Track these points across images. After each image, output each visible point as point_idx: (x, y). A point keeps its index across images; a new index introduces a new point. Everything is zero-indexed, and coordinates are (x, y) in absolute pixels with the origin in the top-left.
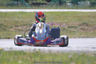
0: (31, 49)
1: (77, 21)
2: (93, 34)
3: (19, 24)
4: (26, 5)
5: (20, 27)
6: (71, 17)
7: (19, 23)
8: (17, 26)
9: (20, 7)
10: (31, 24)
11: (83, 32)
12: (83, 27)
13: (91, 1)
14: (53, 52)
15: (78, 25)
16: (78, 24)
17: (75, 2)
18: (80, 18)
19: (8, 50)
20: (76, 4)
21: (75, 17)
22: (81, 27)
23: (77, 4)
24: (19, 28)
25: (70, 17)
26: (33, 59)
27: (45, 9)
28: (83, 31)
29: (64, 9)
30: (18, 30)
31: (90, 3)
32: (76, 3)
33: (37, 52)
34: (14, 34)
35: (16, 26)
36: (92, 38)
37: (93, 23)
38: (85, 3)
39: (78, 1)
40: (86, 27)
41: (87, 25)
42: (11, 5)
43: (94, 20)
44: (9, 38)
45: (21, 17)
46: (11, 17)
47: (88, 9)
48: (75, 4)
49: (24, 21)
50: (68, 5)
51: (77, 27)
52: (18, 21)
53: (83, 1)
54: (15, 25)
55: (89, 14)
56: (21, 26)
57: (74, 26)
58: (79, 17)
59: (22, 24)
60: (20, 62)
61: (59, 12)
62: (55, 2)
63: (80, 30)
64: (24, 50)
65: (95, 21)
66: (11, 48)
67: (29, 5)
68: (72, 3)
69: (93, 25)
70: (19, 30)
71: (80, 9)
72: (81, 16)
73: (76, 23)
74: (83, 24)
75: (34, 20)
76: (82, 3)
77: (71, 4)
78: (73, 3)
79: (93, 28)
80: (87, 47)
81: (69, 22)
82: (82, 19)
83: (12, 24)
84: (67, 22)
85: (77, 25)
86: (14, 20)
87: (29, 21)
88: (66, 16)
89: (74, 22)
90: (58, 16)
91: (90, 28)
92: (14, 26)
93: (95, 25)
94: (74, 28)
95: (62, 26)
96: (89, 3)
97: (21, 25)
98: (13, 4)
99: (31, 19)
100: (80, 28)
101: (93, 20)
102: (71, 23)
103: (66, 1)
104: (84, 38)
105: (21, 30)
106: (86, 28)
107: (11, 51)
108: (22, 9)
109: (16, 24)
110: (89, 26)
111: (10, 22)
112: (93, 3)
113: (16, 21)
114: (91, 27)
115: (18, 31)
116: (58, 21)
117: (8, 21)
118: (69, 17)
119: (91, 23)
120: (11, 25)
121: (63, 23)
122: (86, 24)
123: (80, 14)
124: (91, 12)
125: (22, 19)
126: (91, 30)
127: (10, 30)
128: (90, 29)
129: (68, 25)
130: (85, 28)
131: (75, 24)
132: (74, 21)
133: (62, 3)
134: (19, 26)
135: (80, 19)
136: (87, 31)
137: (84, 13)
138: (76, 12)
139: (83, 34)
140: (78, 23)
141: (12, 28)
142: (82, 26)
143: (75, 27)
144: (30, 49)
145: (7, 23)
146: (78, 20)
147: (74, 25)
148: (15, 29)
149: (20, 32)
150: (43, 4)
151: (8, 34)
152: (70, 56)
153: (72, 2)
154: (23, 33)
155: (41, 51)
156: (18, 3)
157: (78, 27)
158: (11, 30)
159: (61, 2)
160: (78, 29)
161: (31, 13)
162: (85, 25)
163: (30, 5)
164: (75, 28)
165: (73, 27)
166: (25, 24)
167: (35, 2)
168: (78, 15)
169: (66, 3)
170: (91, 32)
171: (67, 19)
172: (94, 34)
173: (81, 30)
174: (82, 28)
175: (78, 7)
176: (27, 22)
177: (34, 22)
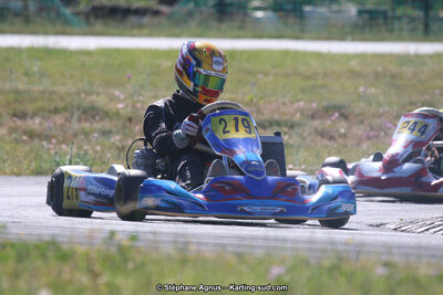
1: (301, 96)
3: (30, 108)
5: (37, 120)
6: (271, 78)
7: (33, 100)
8: (23, 116)
9: (35, 23)
10: (86, 104)
11: (327, 146)
12: (328, 122)
13: (362, 4)
15: (306, 112)
16: (302, 111)
17: (289, 7)
18: (310, 82)
20: (295, 17)
21: (287, 75)
22: (317, 123)
24: (30, 122)
25: (266, 74)
27: (151, 35)
28: (326, 142)
29: (238, 37)
30: (25, 134)
31: (360, 13)
32: (294, 10)
33: (121, 248)
34: (7, 153)
35: (15, 115)
37: (374, 105)
38: (337, 12)
39: (302, 4)
40: (342, 127)
41: (344, 116)
43: (380, 92)
45: (42, 75)
47: (349, 37)
49: (54, 93)
50: (257, 20)
51: (298, 125)
52: (28, 91)
53: (327, 3)
54: (12, 112)
55: (353, 64)
56: (43, 118)
57: (286, 118)
58: (307, 78)
59: (46, 104)
62: (197, 4)
63: (313, 136)
65: (381, 98)
68: (274, 10)
69: (374, 116)
70: (32, 135)
71: (311, 39)
72: (318, 74)
73: (292, 103)
74: (327, 111)
75: (101, 90)
76: (322, 10)
77: (270, 14)
78: (281, 10)
79: (372, 129)
81: (262, 98)
82: (322, 87)
84: (252, 100)
85: (298, 115)
86: (8, 86)
87: (78, 94)
88: (251, 73)
89: (287, 100)
91: (359, 130)
92: (9, 114)
93: (380, 116)
94: (286, 130)
96: (352, 10)
97: (43, 109)
98: (5, 13)
99: (89, 82)
100: (312, 130)
101: (373, 90)
102: (270, 102)
103: (248, 2)
105: (39, 136)
106: (343, 131)
108: (46, 33)
109: (20, 107)
110: (354, 121)
112: (370, 12)
113: (17, 92)
114: (362, 122)
115: (25, 138)
118: (261, 76)
119: (362, 105)
122: (343, 111)
123: (313, 62)
124: (361, 56)
125: (45, 84)
126: (365, 136)
128: (360, 132)
129: (259, 111)
130: (337, 130)
131: (290, 109)
132: (284, 96)
133: (229, 9)
134: (30, 113)
135: (314, 87)
136: (345, 146)
137: (331, 57)
138: (296, 54)
140: (302, 103)
142: (321, 118)
143: (289, 124)
144: (91, 236)
146: (303, 91)
147: (284, 113)
148: (15, 129)
149: (36, 141)
152: (276, 271)
153: (277, 8)
154: (50, 146)
156: (26, 7)
157: (306, 125)
159: (226, 6)
160: (304, 131)
161: (88, 53)
162: (337, 115)
163: (82, 18)
164: (292, 127)
165: (279, 124)
166: (61, 105)
168: (302, 69)
169: (249, 11)
171: (253, 84)
173: (319, 138)
174: (320, 128)
175: (302, 31)
176: (69, 99)
177: (102, 96)
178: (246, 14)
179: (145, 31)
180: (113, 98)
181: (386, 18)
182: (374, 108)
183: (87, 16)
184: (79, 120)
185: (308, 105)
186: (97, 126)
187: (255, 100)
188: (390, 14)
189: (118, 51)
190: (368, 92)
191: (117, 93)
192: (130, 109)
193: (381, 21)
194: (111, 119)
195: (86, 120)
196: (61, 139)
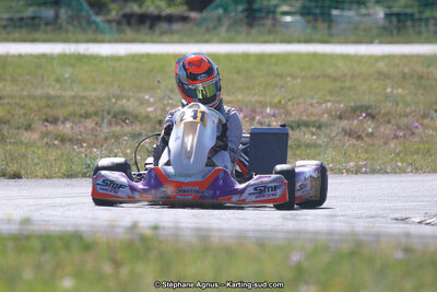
0: (119, 227)
1: (329, 98)
2: (398, 154)
3: (61, 113)
4: (95, 22)
5: (68, 125)
6: (299, 80)
7: (64, 105)
8: (55, 121)
9: (67, 31)
10: (116, 108)
11: (354, 145)
12: (355, 122)
13: (389, 7)
14: (215, 240)
15: (334, 113)
16: (329, 112)
17: (318, 11)
18: (338, 84)
19: (14, 228)
20: (324, 21)
21: (317, 77)
22: (345, 123)
23: (329, 20)
24: (61, 127)
25: (294, 77)
26: (124, 272)
27: (180, 41)
28: (354, 140)
29: (266, 42)
30: (56, 139)
31: (388, 16)
32: (322, 14)
33: (143, 239)
34: (39, 158)
35: (47, 120)
36: (396, 173)
37: (401, 105)
38: (368, 15)
39: (330, 8)
40: (369, 126)
41: (372, 116)
42: (27, 25)
43: (406, 92)
44: (16, 176)
45: (73, 80)
46: (27, 77)
47: (376, 41)
48: (320, 19)
49: (85, 97)
50: (287, 25)
51: (326, 125)
52: (58, 97)
53: (355, 6)
54: (44, 117)
55: (381, 65)
56: (73, 122)
57: (313, 119)
58: (335, 79)
59: (77, 109)
60: (68, 283)
61: (246, 56)
62: (226, 10)
63: (340, 137)
64: (83, 228)
65: (408, 98)
66: (26, 221)
67: (109, 22)
68: (302, 14)
69: (401, 116)
70: (63, 140)
71: (340, 42)
72: (345, 76)
73: (320, 104)
74: (355, 111)
75: (131, 94)
76: (346, 13)
77: (298, 18)
78: (309, 14)
79: (399, 128)
80: (372, 217)
81: (289, 100)
82: (350, 89)
83: (31, 109)
84: (280, 102)
85: (326, 116)
86: (39, 92)
87: (109, 99)
88: (280, 76)
89: (315, 101)
90: (238, 73)
91: (386, 130)
92: (40, 119)
93: (406, 115)
94: (314, 130)
95: (258, 118)
96: (380, 13)
97: (73, 114)
98: (37, 21)
99: (119, 86)
100: (340, 130)
101: (400, 91)
102: (298, 104)
103: (276, 6)
104: (356, 173)
105: (70, 140)
106: (370, 130)
107: (26, 233)
108: (77, 41)
109: (51, 112)
110: (382, 120)
111: (22, 103)
112: (398, 15)
113: (49, 97)
114: (389, 122)
115: (56, 142)
116: (240, 97)
117: (11, 97)
118: (289, 79)
119: (390, 105)
120: (25, 115)
121: (264, 106)
122: (369, 111)
123: (341, 64)
124: (388, 58)
125: (77, 90)
126: (392, 135)
127: (23, 139)
128: (387, 132)
129: (287, 113)
130: (365, 129)
131: (317, 110)
132: (312, 98)
133: (258, 15)
134: (61, 118)
135: (342, 88)
136: (373, 145)
137: (359, 59)
138: (324, 57)
139: (353, 155)
140: (329, 104)
141: (28, 128)
142: (348, 119)
143: (317, 124)
144: (112, 227)
145: (8, 107)
146: (331, 93)
147: (312, 114)
148: (47, 134)
149: (67, 144)
150: (170, 19)
151: (10, 155)
152: (295, 257)
153: (305, 12)
154: (83, 150)
155: (162, 232)
156: (57, 17)
157: (333, 125)
158: (26, 136)
159: (254, 10)
160: (331, 131)
161: (117, 59)
162: (364, 115)
163: (114, 25)
164: (319, 127)
165: (306, 124)
166: (91, 109)
167: (135, 8)
168: (330, 71)
169: (278, 16)
170: (392, 145)
171: (282, 87)
172: (406, 155)
173: (347, 138)
174: (347, 128)
175: (331, 35)
176: (100, 104)
177: (132, 100)
178: (274, 19)
179: (176, 37)
180: (142, 102)
181: (413, 20)
182: (400, 108)
183: (119, 23)
184: (110, 124)
185: (336, 105)
186: (128, 129)
187: (283, 102)
188: (417, 16)
189: (148, 56)
190: (395, 92)
191: (147, 97)
192: (159, 112)
193: (409, 23)
194: (141, 123)
195: (117, 124)
196: (92, 142)
